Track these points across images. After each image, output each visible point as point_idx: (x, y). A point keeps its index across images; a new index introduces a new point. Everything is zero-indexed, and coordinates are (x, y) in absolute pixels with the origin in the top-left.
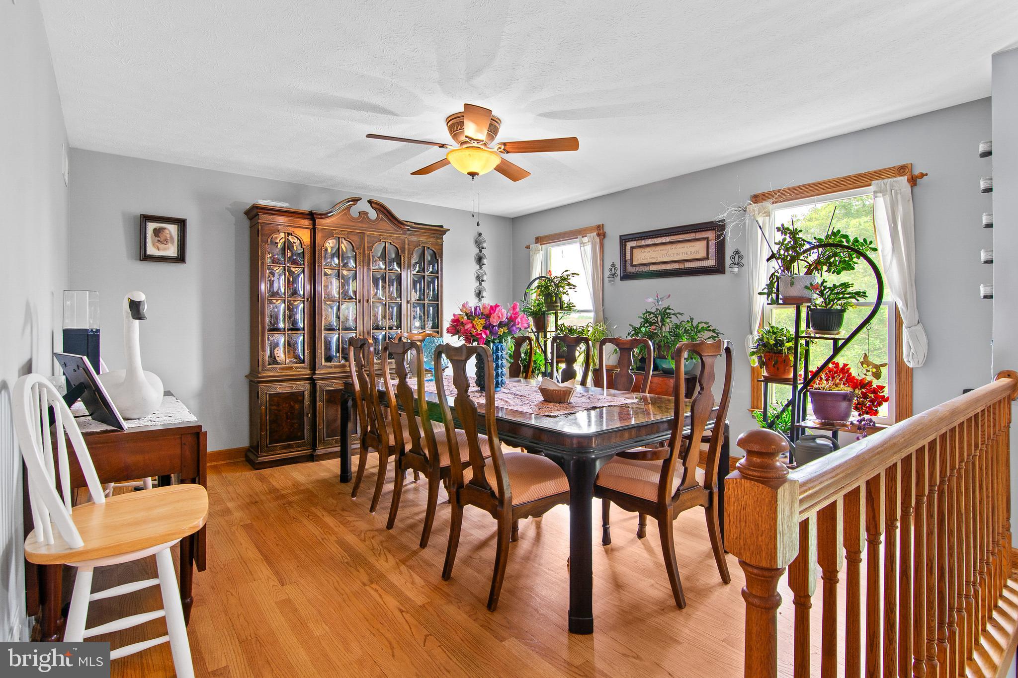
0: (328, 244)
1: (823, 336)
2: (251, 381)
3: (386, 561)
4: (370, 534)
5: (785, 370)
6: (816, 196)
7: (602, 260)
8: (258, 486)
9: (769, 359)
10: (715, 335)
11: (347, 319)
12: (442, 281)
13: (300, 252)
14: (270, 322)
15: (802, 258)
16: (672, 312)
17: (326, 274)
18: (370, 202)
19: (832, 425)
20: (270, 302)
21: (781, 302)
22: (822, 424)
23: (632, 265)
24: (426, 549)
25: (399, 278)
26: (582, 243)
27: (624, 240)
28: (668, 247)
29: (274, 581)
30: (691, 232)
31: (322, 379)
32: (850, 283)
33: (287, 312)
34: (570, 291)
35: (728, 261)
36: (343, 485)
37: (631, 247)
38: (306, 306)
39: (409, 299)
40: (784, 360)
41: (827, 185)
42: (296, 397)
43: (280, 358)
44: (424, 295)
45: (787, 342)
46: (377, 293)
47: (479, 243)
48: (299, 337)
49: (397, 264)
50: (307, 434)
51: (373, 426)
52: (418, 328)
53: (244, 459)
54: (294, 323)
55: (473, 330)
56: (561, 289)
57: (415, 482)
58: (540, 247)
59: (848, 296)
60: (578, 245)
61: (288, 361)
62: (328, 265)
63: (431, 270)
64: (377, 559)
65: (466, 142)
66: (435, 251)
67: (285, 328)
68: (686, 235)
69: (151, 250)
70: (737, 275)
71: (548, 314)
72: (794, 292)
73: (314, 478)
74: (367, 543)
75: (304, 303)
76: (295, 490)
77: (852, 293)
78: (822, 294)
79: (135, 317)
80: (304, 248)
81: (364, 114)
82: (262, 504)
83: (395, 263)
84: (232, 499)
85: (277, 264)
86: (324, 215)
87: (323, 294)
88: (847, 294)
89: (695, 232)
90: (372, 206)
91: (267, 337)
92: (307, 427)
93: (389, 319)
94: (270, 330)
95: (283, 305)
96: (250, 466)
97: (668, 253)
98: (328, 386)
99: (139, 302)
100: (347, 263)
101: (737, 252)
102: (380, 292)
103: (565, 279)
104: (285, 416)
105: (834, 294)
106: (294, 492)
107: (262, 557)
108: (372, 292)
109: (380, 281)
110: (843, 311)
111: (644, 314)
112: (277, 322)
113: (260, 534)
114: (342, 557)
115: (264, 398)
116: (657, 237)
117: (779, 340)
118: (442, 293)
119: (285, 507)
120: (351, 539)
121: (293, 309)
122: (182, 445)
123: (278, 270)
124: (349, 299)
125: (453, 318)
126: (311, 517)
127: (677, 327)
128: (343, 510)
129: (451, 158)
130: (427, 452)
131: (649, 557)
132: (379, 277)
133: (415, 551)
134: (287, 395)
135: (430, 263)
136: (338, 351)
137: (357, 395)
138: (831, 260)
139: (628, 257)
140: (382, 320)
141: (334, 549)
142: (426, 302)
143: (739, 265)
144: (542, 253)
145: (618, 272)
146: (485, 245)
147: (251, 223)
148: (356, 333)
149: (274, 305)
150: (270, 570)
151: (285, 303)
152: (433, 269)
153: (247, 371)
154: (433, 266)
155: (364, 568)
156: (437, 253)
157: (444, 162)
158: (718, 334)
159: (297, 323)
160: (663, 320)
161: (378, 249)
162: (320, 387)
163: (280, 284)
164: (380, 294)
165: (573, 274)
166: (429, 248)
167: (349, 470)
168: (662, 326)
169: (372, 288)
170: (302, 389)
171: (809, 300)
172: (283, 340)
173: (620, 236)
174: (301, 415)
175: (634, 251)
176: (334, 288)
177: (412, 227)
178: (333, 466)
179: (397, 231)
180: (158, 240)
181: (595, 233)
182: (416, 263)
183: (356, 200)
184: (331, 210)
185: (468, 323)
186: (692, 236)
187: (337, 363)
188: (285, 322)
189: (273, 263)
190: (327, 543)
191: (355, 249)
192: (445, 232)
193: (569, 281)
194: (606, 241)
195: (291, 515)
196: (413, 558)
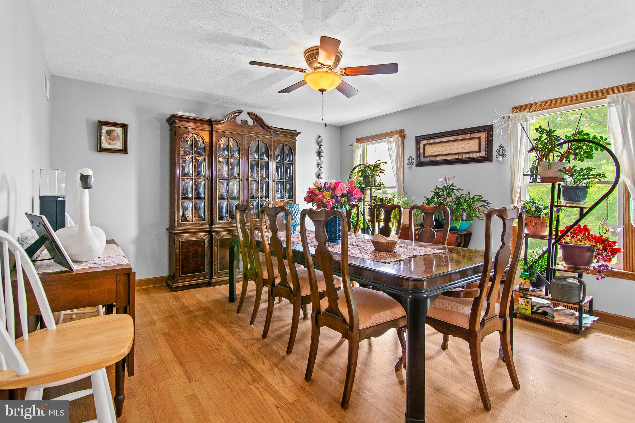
0: (221, 141)
1: (572, 205)
2: (170, 232)
3: (264, 364)
4: (252, 342)
5: (541, 230)
6: (563, 106)
7: (403, 153)
8: (174, 304)
9: (530, 221)
10: (486, 204)
11: (233, 192)
12: (295, 167)
13: (202, 147)
14: (183, 193)
15: (556, 149)
16: (455, 188)
17: (219, 162)
18: (249, 114)
19: (579, 269)
20: (183, 180)
21: (539, 181)
22: (570, 268)
23: (424, 157)
24: (291, 355)
25: (267, 165)
26: (389, 142)
27: (419, 139)
28: (451, 144)
29: (184, 379)
30: (468, 134)
31: (217, 232)
32: (593, 167)
33: (194, 186)
34: (380, 174)
35: (495, 153)
36: (231, 304)
37: (424, 144)
38: (206, 183)
39: (274, 179)
40: (542, 222)
41: (571, 99)
42: (199, 243)
43: (189, 217)
44: (284, 176)
45: (544, 209)
46: (253, 174)
47: (319, 143)
48: (201, 204)
49: (266, 155)
50: (206, 268)
51: (252, 264)
52: (279, 198)
53: (165, 284)
54: (198, 194)
55: (323, 199)
56: (375, 173)
57: (279, 303)
58: (360, 145)
59: (591, 177)
60: (386, 143)
61: (194, 219)
62: (221, 156)
63: (288, 159)
64: (257, 362)
65: (318, 68)
66: (291, 147)
67: (192, 198)
68: (464, 135)
69: (105, 145)
70: (501, 163)
71: (366, 189)
72: (551, 174)
73: (210, 299)
74: (249, 349)
75: (205, 181)
76: (198, 307)
77: (595, 175)
78: (572, 176)
79: (85, 186)
80: (205, 144)
81: (248, 48)
82: (176, 317)
83: (265, 155)
84: (156, 313)
85: (188, 154)
86: (219, 122)
87: (218, 175)
88: (591, 175)
89: (471, 133)
90: (250, 117)
91: (180, 203)
92: (206, 263)
93: (261, 192)
94: (183, 198)
95: (191, 182)
96: (169, 289)
97: (451, 148)
98: (220, 236)
99: (88, 176)
100: (233, 155)
101: (501, 147)
102: (255, 174)
103: (378, 166)
104: (192, 256)
105: (581, 175)
106: (198, 309)
107: (175, 359)
108: (250, 174)
109: (255, 167)
110: (587, 187)
111: (435, 190)
112: (187, 194)
113: (174, 340)
114: (232, 360)
115: (179, 244)
116: (443, 137)
117: (538, 208)
118: (295, 175)
119: (192, 320)
120: (237, 345)
121: (198, 184)
122: (117, 282)
123: (188, 158)
124: (235, 178)
125: (309, 190)
126: (210, 328)
127: (459, 198)
128: (231, 323)
129: (307, 80)
130: (291, 285)
131: (454, 365)
132: (254, 164)
133: (283, 357)
134: (193, 242)
135: (287, 155)
136: (227, 213)
137: (241, 243)
138: (577, 151)
139: (422, 151)
140: (256, 192)
141: (226, 353)
142: (285, 180)
143: (503, 155)
144: (361, 149)
145: (414, 161)
146: (323, 144)
147: (170, 127)
148: (239, 201)
149: (186, 182)
150: (181, 370)
151: (192, 181)
152: (289, 159)
153: (167, 226)
154: (290, 157)
155: (248, 369)
156: (292, 148)
157: (302, 83)
158: (488, 203)
159: (200, 194)
160: (448, 194)
161: (254, 145)
162: (215, 237)
163: (189, 169)
164: (255, 175)
165: (383, 162)
166: (287, 145)
167: (235, 294)
168: (447, 198)
169: (249, 172)
170: (203, 238)
171: (562, 180)
172: (191, 205)
173: (416, 137)
174: (203, 255)
175: (426, 147)
176: (225, 171)
177: (276, 131)
178: (224, 289)
179: (266, 133)
180: (110, 138)
181: (399, 135)
182: (278, 155)
183: (240, 112)
184: (223, 118)
185: (320, 194)
186: (468, 136)
187: (227, 221)
188: (192, 193)
189: (185, 154)
190: (221, 348)
191: (239, 145)
192: (297, 134)
193: (380, 167)
194: (406, 141)
195: (196, 326)
196: (283, 362)
